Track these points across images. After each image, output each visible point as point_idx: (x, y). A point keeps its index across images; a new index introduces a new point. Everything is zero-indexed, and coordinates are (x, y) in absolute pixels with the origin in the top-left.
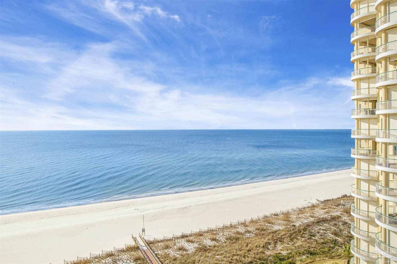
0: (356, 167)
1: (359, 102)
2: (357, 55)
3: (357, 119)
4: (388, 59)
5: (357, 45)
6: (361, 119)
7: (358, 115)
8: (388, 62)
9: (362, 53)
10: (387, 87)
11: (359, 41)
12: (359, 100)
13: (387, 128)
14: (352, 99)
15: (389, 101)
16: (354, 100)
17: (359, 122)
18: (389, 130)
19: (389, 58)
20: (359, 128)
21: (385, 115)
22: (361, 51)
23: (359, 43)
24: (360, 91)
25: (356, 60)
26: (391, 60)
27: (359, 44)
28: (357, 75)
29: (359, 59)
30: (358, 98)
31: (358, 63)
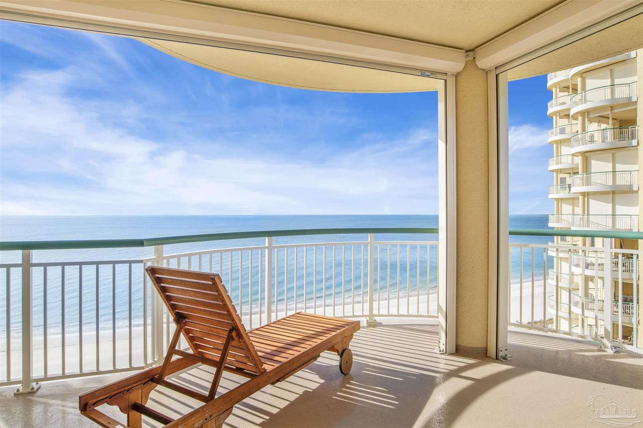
0: (555, 270)
1: (559, 175)
2: (556, 105)
3: (557, 200)
4: (586, 114)
5: (556, 91)
6: (562, 199)
7: (557, 193)
8: (586, 119)
9: (564, 103)
10: (586, 154)
11: (558, 86)
12: (559, 172)
13: (586, 213)
14: (549, 170)
15: (586, 174)
16: (553, 171)
17: (560, 203)
18: (588, 215)
19: (588, 112)
20: (559, 212)
21: (583, 194)
22: (561, 100)
23: (559, 88)
24: (561, 158)
25: (555, 113)
26: (591, 116)
27: (558, 90)
28: (556, 135)
29: (559, 112)
30: (558, 169)
31: (558, 118)
